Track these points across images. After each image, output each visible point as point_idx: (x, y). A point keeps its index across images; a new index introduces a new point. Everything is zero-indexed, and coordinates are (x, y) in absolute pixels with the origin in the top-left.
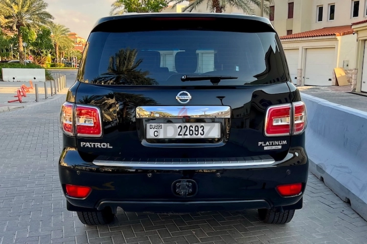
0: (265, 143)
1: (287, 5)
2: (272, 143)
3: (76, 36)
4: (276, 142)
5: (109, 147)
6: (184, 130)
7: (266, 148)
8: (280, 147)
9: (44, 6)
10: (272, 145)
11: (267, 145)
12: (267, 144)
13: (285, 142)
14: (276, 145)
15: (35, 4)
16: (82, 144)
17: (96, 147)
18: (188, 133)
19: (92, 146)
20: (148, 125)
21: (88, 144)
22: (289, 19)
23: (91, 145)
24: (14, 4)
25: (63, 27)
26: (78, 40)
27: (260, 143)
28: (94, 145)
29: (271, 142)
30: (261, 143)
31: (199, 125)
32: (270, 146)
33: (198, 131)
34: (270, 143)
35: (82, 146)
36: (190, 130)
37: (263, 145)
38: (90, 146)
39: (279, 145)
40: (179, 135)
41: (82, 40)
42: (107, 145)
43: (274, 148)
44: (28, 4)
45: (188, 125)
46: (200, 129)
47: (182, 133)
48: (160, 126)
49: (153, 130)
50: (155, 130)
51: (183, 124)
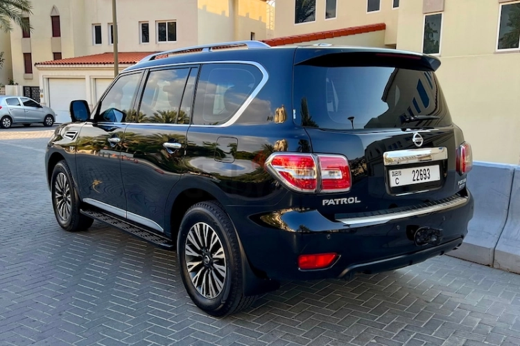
1: (50, 19)
5: (357, 202)
6: (416, 174)
16: (324, 202)
17: (342, 203)
18: (419, 178)
19: (337, 203)
20: (391, 172)
21: (331, 202)
22: (55, 38)
23: (335, 202)
28: (340, 202)
33: (425, 175)
35: (324, 204)
36: (420, 175)
38: (334, 204)
40: (414, 180)
42: (354, 200)
45: (419, 169)
46: (427, 173)
47: (415, 178)
48: (400, 172)
49: (395, 178)
50: (396, 177)
51: (415, 169)
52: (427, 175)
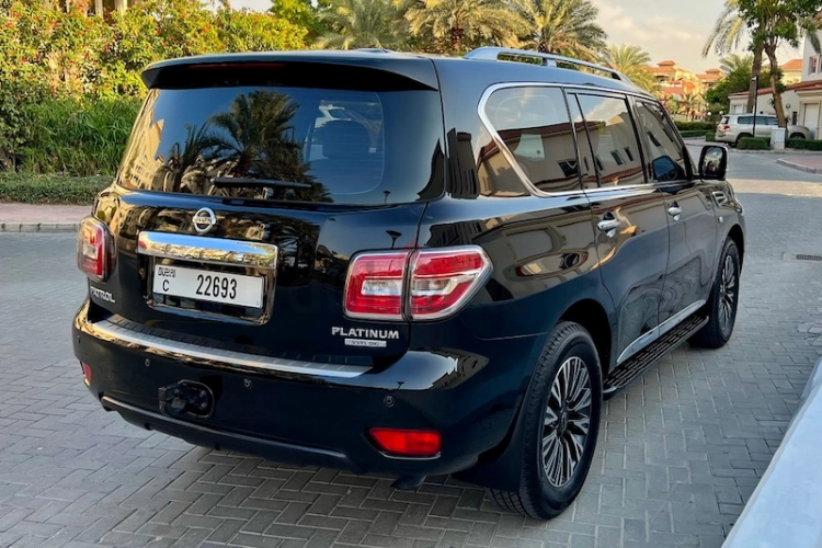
0: (346, 331)
2: (364, 333)
3: (675, 67)
4: (372, 331)
5: (111, 300)
6: (206, 284)
7: (348, 342)
8: (383, 344)
9: (592, 13)
10: (363, 337)
11: (352, 337)
12: (350, 333)
13: (395, 334)
14: (373, 338)
15: (576, 11)
16: (91, 289)
17: (101, 297)
18: (210, 291)
19: (98, 296)
20: (157, 267)
21: (95, 291)
23: (97, 293)
24: (538, 14)
25: (636, 51)
26: (677, 75)
27: (335, 330)
28: (100, 294)
29: (360, 331)
30: (338, 329)
31: (230, 276)
32: (358, 338)
33: (226, 289)
34: (357, 333)
35: (91, 293)
36: (215, 286)
37: (342, 334)
38: (96, 295)
39: (379, 339)
40: (198, 293)
41: (685, 74)
42: (110, 297)
43: (367, 343)
44: (563, 13)
45: (213, 274)
46: (230, 286)
47: (203, 290)
48: (173, 272)
49: (163, 278)
50: (166, 278)
51: (205, 273)
52: (230, 290)
